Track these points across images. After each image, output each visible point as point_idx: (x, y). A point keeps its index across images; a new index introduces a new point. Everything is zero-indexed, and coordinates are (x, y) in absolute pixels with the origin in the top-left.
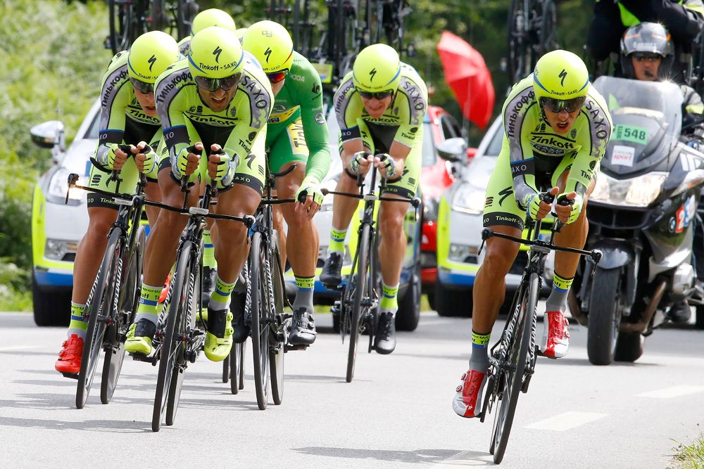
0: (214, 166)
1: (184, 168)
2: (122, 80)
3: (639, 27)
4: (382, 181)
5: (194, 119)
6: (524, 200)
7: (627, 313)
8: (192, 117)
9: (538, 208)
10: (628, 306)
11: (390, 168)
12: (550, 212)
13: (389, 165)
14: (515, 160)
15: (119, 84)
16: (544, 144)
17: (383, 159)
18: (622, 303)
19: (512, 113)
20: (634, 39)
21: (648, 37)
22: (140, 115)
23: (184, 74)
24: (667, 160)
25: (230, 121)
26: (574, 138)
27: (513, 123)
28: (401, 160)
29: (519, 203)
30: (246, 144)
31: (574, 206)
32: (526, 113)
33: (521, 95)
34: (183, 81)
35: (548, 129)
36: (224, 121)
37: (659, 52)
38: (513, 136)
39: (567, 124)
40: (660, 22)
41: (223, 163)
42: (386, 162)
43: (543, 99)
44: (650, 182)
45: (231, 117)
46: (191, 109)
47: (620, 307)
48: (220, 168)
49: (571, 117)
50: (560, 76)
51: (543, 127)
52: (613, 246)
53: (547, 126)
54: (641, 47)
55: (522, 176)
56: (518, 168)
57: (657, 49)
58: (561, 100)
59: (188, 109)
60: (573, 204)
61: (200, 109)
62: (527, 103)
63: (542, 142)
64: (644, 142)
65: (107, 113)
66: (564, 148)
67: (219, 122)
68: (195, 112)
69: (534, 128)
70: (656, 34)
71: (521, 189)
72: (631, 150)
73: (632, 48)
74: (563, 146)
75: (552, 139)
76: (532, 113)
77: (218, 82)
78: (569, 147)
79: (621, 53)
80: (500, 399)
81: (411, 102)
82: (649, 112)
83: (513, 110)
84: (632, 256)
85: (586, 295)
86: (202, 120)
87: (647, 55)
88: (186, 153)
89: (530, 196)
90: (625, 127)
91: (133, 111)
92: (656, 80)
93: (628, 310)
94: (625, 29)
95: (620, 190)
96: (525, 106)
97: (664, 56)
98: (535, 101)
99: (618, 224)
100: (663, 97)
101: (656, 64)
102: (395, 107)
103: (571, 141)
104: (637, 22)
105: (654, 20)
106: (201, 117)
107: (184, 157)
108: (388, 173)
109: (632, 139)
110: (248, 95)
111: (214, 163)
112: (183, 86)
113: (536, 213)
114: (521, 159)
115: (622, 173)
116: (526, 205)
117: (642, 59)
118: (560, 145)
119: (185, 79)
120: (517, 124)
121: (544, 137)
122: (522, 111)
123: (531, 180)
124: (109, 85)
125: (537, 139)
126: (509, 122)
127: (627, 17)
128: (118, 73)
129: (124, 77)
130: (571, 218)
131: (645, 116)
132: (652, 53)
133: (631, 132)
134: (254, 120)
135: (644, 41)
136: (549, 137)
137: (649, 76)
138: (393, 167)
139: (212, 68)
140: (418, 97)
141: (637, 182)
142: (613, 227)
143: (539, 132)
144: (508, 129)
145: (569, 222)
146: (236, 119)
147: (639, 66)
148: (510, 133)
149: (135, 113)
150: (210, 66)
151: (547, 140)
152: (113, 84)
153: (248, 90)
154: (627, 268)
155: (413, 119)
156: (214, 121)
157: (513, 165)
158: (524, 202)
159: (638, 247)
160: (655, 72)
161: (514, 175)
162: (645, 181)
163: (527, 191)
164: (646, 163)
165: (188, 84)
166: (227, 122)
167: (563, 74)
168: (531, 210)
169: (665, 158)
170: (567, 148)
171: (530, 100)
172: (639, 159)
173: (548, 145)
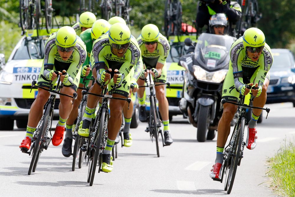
0: (116, 78)
1: (104, 79)
2: (53, 44)
3: (216, 15)
4: (154, 78)
5: (107, 59)
6: (239, 88)
7: (212, 123)
8: (107, 58)
9: (244, 90)
10: (212, 120)
11: (156, 73)
12: (249, 93)
13: (156, 72)
14: (235, 72)
15: (52, 46)
16: (246, 64)
17: (153, 70)
18: (210, 119)
19: (234, 53)
20: (214, 20)
21: (220, 19)
22: (59, 59)
23: (105, 41)
24: (228, 65)
25: (122, 60)
26: (258, 62)
27: (234, 57)
28: (160, 70)
29: (237, 89)
30: (128, 70)
31: (259, 90)
32: (239, 53)
33: (237, 45)
34: (105, 44)
35: (248, 59)
36: (120, 60)
37: (224, 25)
38: (234, 62)
39: (257, 57)
40: (224, 13)
41: (119, 77)
42: (154, 71)
43: (247, 47)
44: (221, 73)
45: (123, 59)
46: (107, 55)
47: (209, 120)
48: (118, 79)
49: (259, 54)
50: (254, 38)
51: (246, 58)
52: (207, 97)
53: (247, 58)
54: (217, 23)
55: (237, 78)
56: (236, 75)
57: (224, 24)
58: (254, 48)
59: (106, 55)
60: (258, 89)
61: (111, 55)
62: (240, 49)
63: (245, 64)
64: (219, 58)
65: (47, 57)
66: (254, 66)
67: (117, 60)
68: (109, 56)
69: (243, 59)
70: (223, 18)
71: (238, 83)
72: (215, 61)
73: (214, 23)
74: (253, 65)
75: (249, 62)
76: (242, 53)
77: (120, 46)
78: (256, 66)
79: (209, 25)
80: (229, 169)
81: (164, 47)
82: (220, 47)
83: (234, 52)
84: (215, 101)
85: (196, 115)
86: (111, 59)
87: (219, 26)
88: (105, 73)
89: (242, 86)
90: (212, 52)
91: (57, 57)
92: (223, 35)
93: (212, 121)
94: (211, 16)
95: (210, 76)
96: (239, 50)
97: (226, 26)
98: (243, 48)
99: (209, 89)
100: (226, 41)
101: (223, 29)
102: (157, 50)
103: (257, 63)
104: (215, 13)
105: (222, 12)
106: (111, 58)
107: (104, 74)
108: (156, 75)
109: (215, 57)
110: (131, 51)
111: (116, 77)
112: (105, 46)
113: (243, 92)
114: (237, 71)
115: (211, 69)
116: (240, 90)
117: (218, 27)
118: (252, 65)
119: (106, 43)
120: (236, 57)
121: (246, 62)
122: (238, 52)
123: (241, 80)
124: (48, 46)
125: (244, 62)
126: (232, 56)
127: (211, 11)
128: (52, 41)
129: (54, 43)
130: (258, 94)
131: (219, 48)
132: (221, 25)
133: (215, 54)
134: (133, 61)
135: (218, 20)
136: (248, 62)
137: (220, 33)
138: (157, 73)
139: (119, 41)
140: (166, 45)
141: (216, 73)
142: (207, 90)
143: (244, 60)
144: (232, 59)
145: (257, 96)
146: (125, 60)
147: (216, 30)
148: (233, 61)
149: (57, 58)
150: (118, 39)
151: (248, 63)
152: (49, 45)
153: (131, 49)
154: (212, 106)
155: (165, 53)
156: (115, 60)
157: (234, 74)
158: (239, 89)
159: (216, 97)
160: (222, 32)
161: (235, 78)
162: (219, 73)
163: (240, 84)
164: (220, 66)
165: (107, 45)
166: (121, 61)
167: (255, 37)
168: (242, 91)
169: (227, 64)
170: (255, 65)
171: (241, 48)
172: (217, 65)
173: (248, 65)
